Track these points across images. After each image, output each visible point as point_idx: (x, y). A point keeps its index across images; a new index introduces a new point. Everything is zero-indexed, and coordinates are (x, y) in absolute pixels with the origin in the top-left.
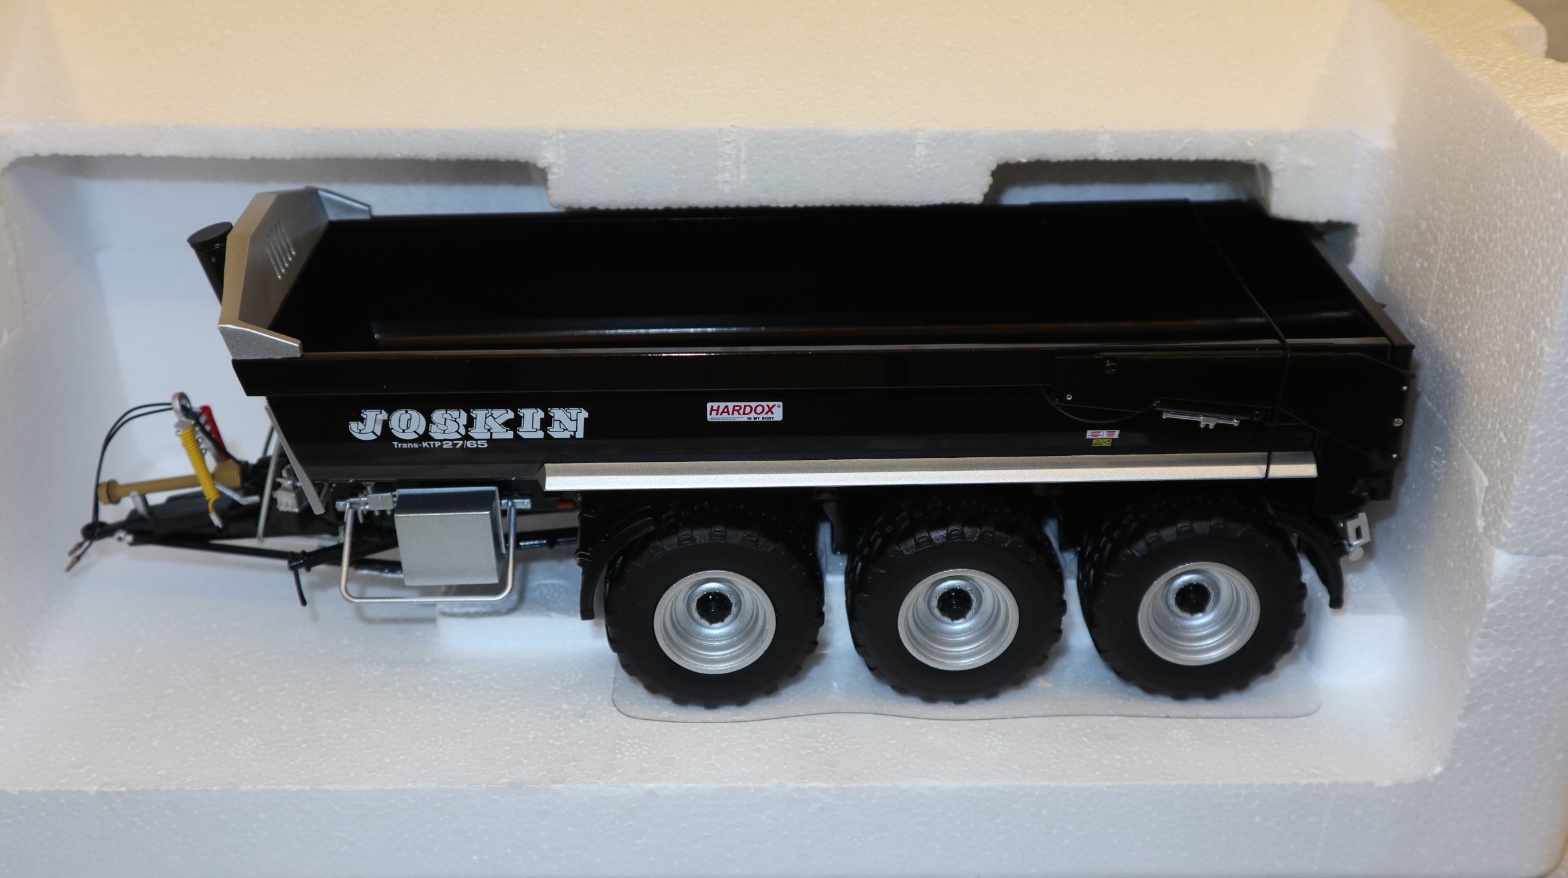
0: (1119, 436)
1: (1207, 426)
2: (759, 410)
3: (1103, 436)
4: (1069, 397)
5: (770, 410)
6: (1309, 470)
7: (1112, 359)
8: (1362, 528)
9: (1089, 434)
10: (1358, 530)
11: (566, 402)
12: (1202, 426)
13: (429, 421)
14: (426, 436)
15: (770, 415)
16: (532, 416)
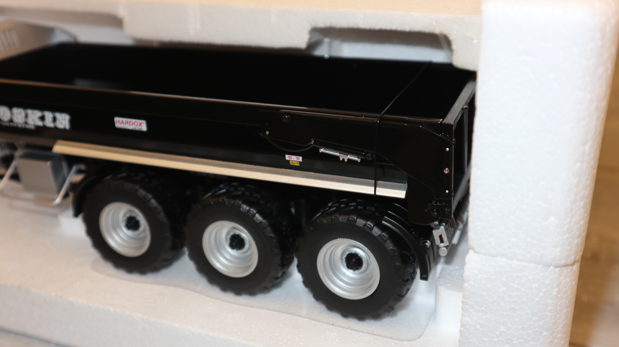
0: (302, 160)
1: (343, 159)
2: (136, 124)
3: (295, 159)
4: (267, 133)
5: (141, 124)
6: (401, 194)
7: (287, 114)
8: (443, 236)
9: (287, 157)
10: (441, 237)
11: (61, 110)
12: (341, 159)
13: (12, 114)
14: (11, 121)
15: (140, 127)
16: (49, 115)
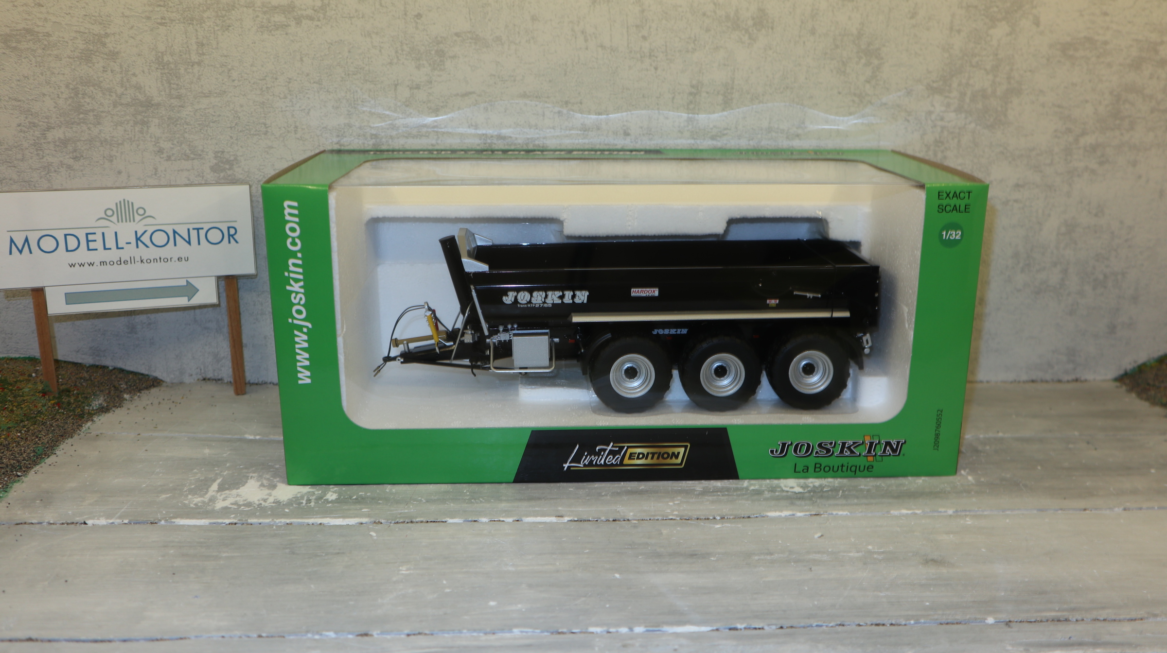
0: (779, 302)
1: (810, 297)
2: (650, 291)
3: (773, 302)
5: (654, 291)
6: (847, 314)
7: (774, 271)
9: (768, 302)
10: (867, 341)
11: (581, 289)
12: (808, 297)
13: (531, 296)
14: (530, 302)
15: (654, 294)
16: (568, 294)
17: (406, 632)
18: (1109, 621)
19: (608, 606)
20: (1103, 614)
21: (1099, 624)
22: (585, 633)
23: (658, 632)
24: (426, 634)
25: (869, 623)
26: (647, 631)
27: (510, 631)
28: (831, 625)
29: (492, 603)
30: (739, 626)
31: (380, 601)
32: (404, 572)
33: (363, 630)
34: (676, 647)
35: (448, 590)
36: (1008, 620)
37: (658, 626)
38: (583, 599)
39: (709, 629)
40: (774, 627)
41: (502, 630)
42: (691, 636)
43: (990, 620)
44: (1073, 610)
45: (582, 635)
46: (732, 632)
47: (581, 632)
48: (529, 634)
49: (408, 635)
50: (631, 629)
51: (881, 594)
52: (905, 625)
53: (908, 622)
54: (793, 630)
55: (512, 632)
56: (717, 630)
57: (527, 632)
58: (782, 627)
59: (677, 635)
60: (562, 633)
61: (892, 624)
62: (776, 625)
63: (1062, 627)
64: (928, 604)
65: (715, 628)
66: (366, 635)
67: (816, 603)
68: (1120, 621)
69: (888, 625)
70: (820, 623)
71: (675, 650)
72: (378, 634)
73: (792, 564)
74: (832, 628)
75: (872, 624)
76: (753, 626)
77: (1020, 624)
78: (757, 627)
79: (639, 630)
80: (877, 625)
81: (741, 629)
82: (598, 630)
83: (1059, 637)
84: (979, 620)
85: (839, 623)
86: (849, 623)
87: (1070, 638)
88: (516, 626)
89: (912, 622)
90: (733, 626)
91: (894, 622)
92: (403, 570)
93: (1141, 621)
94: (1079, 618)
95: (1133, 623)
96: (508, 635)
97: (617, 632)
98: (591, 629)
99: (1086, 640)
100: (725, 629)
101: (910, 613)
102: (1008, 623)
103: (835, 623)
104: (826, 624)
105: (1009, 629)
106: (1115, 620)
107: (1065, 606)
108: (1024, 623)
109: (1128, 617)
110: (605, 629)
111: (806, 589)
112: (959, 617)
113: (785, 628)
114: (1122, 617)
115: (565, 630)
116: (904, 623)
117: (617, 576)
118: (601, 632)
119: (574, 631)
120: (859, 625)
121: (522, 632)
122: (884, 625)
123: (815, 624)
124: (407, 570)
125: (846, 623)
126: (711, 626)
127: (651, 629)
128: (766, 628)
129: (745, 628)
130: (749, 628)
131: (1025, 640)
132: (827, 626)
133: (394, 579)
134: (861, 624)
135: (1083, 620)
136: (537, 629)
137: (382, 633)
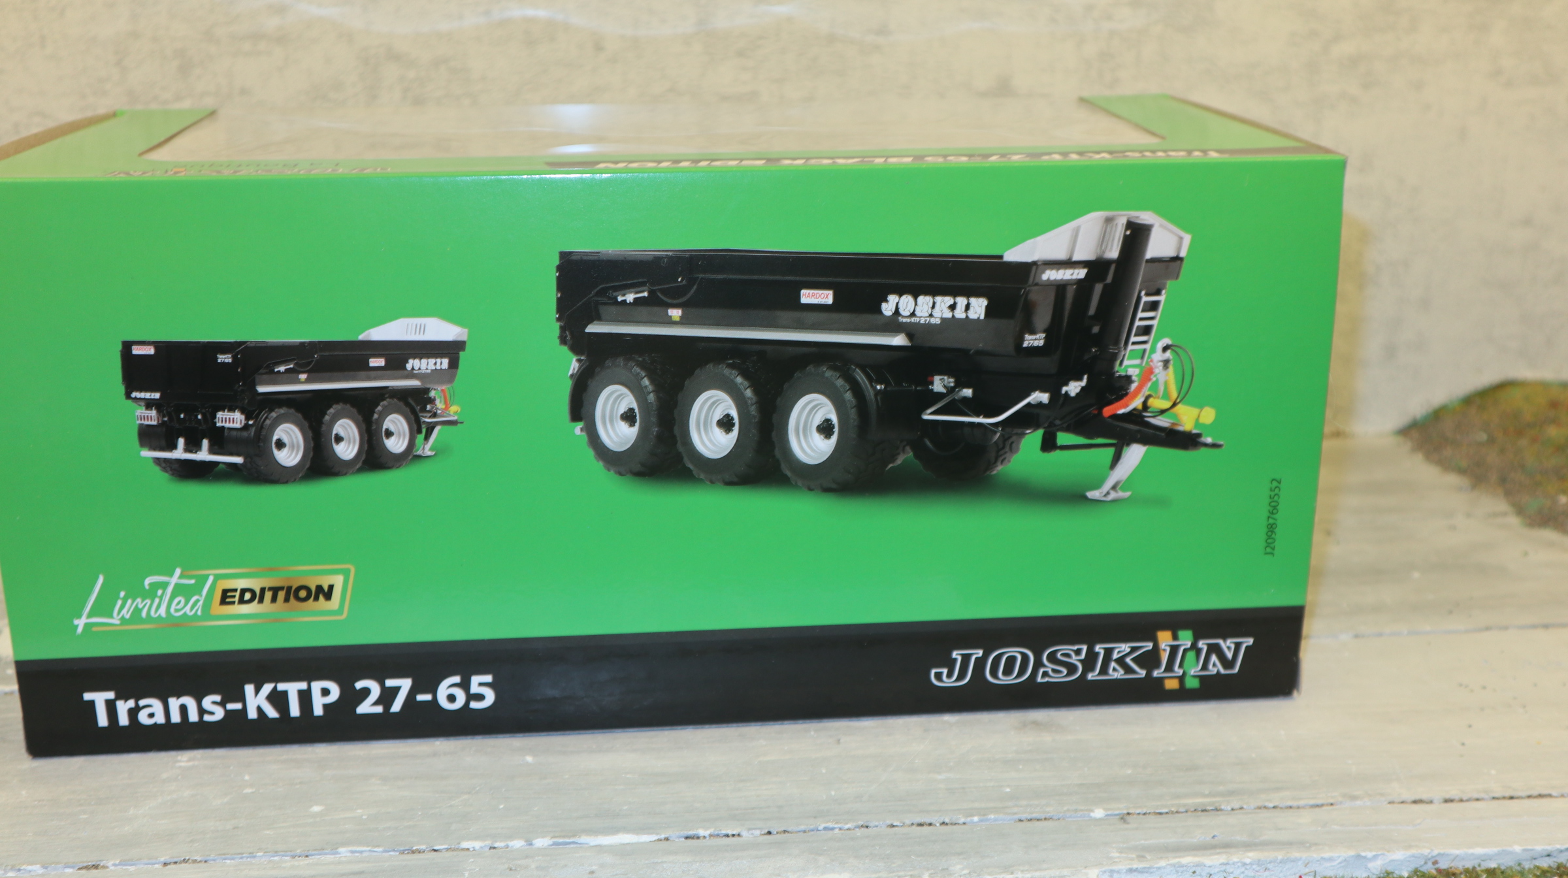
17: (163, 859)
18: (1281, 808)
19: (502, 806)
20: (1275, 799)
21: (1265, 814)
22: (454, 850)
23: (572, 846)
24: (195, 861)
25: (908, 822)
26: (555, 844)
27: (334, 851)
28: (847, 827)
29: (316, 809)
30: (701, 832)
31: (132, 811)
32: (183, 764)
33: (91, 859)
34: (594, 868)
35: (248, 790)
36: (1125, 812)
37: (574, 836)
38: (466, 797)
39: (654, 837)
40: (757, 832)
41: (321, 850)
42: (622, 851)
43: (1099, 813)
44: (1231, 793)
45: (450, 854)
46: (690, 841)
47: (447, 850)
48: (365, 854)
49: (165, 864)
50: (530, 843)
51: (939, 777)
52: (964, 823)
53: (969, 819)
54: (787, 834)
55: (337, 853)
56: (667, 839)
57: (361, 852)
58: (769, 833)
59: (600, 848)
60: (419, 852)
61: (943, 823)
62: (761, 829)
63: (1205, 820)
64: (1008, 790)
65: (663, 836)
66: (96, 867)
67: (833, 793)
68: (1298, 807)
69: (938, 825)
70: (830, 825)
71: (592, 872)
72: (114, 865)
73: (812, 733)
74: (848, 832)
75: (912, 824)
76: (724, 832)
77: (1144, 817)
78: (730, 832)
79: (541, 842)
80: (921, 825)
81: (704, 837)
82: (477, 844)
83: (1199, 837)
84: (1082, 813)
85: (861, 823)
86: (877, 824)
87: (1214, 837)
88: (343, 844)
89: (976, 819)
90: (691, 833)
91: (947, 820)
92: (183, 762)
93: (1331, 807)
94: (1237, 806)
95: (1317, 810)
96: (329, 858)
97: (507, 847)
98: (465, 845)
99: (1238, 838)
100: (680, 837)
101: (977, 805)
102: (1124, 818)
103: (855, 824)
104: (840, 826)
105: (1126, 826)
106: (1291, 807)
107: (1221, 788)
108: (1151, 815)
109: (1312, 802)
110: (488, 843)
111: (824, 771)
112: (1050, 810)
113: (775, 833)
114: (1302, 803)
115: (423, 847)
116: (962, 820)
117: (529, 759)
118: (481, 847)
119: (436, 848)
120: (892, 826)
121: (353, 852)
122: (930, 824)
123: (821, 828)
124: (189, 761)
125: (872, 824)
126: (657, 834)
127: (561, 840)
128: (744, 833)
129: (711, 836)
130: (718, 835)
131: (1143, 842)
132: (840, 829)
133: (164, 776)
134: (895, 824)
135: (1241, 808)
136: (378, 846)
137: (123, 863)
